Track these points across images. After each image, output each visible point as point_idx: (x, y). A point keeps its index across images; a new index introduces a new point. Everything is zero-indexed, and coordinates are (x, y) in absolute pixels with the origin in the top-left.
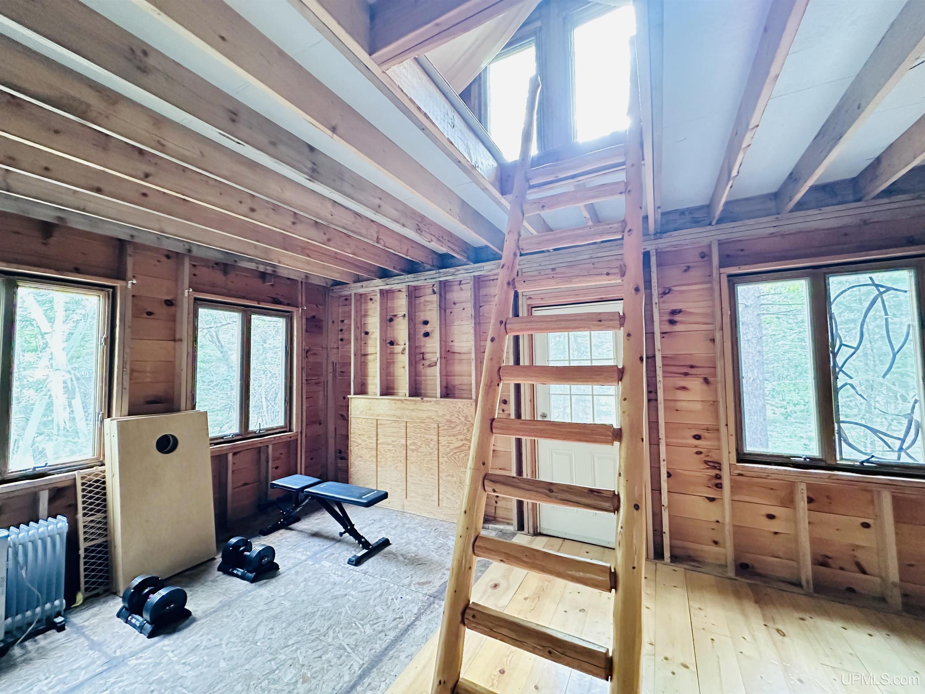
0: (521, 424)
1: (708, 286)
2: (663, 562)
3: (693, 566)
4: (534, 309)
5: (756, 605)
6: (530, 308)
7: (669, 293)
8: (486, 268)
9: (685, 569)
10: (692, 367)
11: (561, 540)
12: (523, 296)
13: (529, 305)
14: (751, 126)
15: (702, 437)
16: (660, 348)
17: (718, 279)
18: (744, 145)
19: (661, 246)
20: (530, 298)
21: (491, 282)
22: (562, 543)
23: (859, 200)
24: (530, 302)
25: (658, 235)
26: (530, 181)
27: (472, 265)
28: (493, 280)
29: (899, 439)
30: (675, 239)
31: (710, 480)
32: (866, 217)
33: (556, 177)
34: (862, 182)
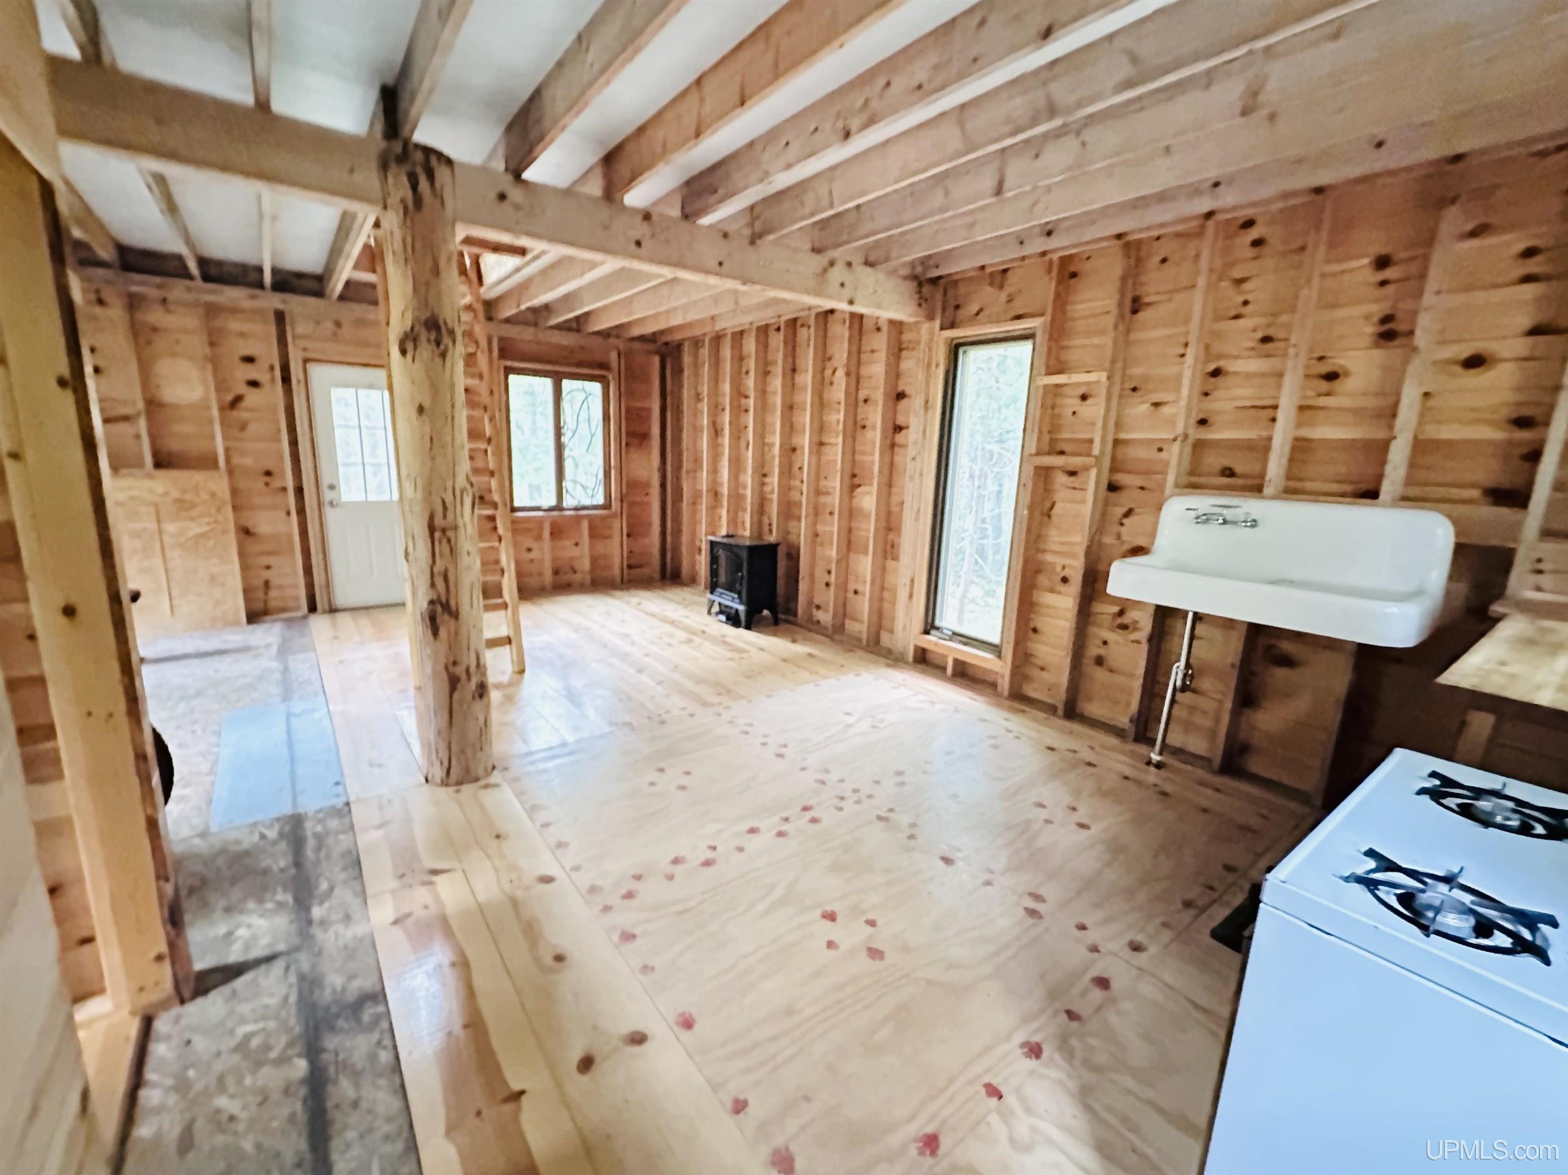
4: (308, 363)
6: (305, 362)
12: (295, 344)
13: (303, 357)
20: (306, 349)
23: (580, 332)
24: (304, 353)
29: (590, 489)
32: (583, 345)
34: (581, 320)
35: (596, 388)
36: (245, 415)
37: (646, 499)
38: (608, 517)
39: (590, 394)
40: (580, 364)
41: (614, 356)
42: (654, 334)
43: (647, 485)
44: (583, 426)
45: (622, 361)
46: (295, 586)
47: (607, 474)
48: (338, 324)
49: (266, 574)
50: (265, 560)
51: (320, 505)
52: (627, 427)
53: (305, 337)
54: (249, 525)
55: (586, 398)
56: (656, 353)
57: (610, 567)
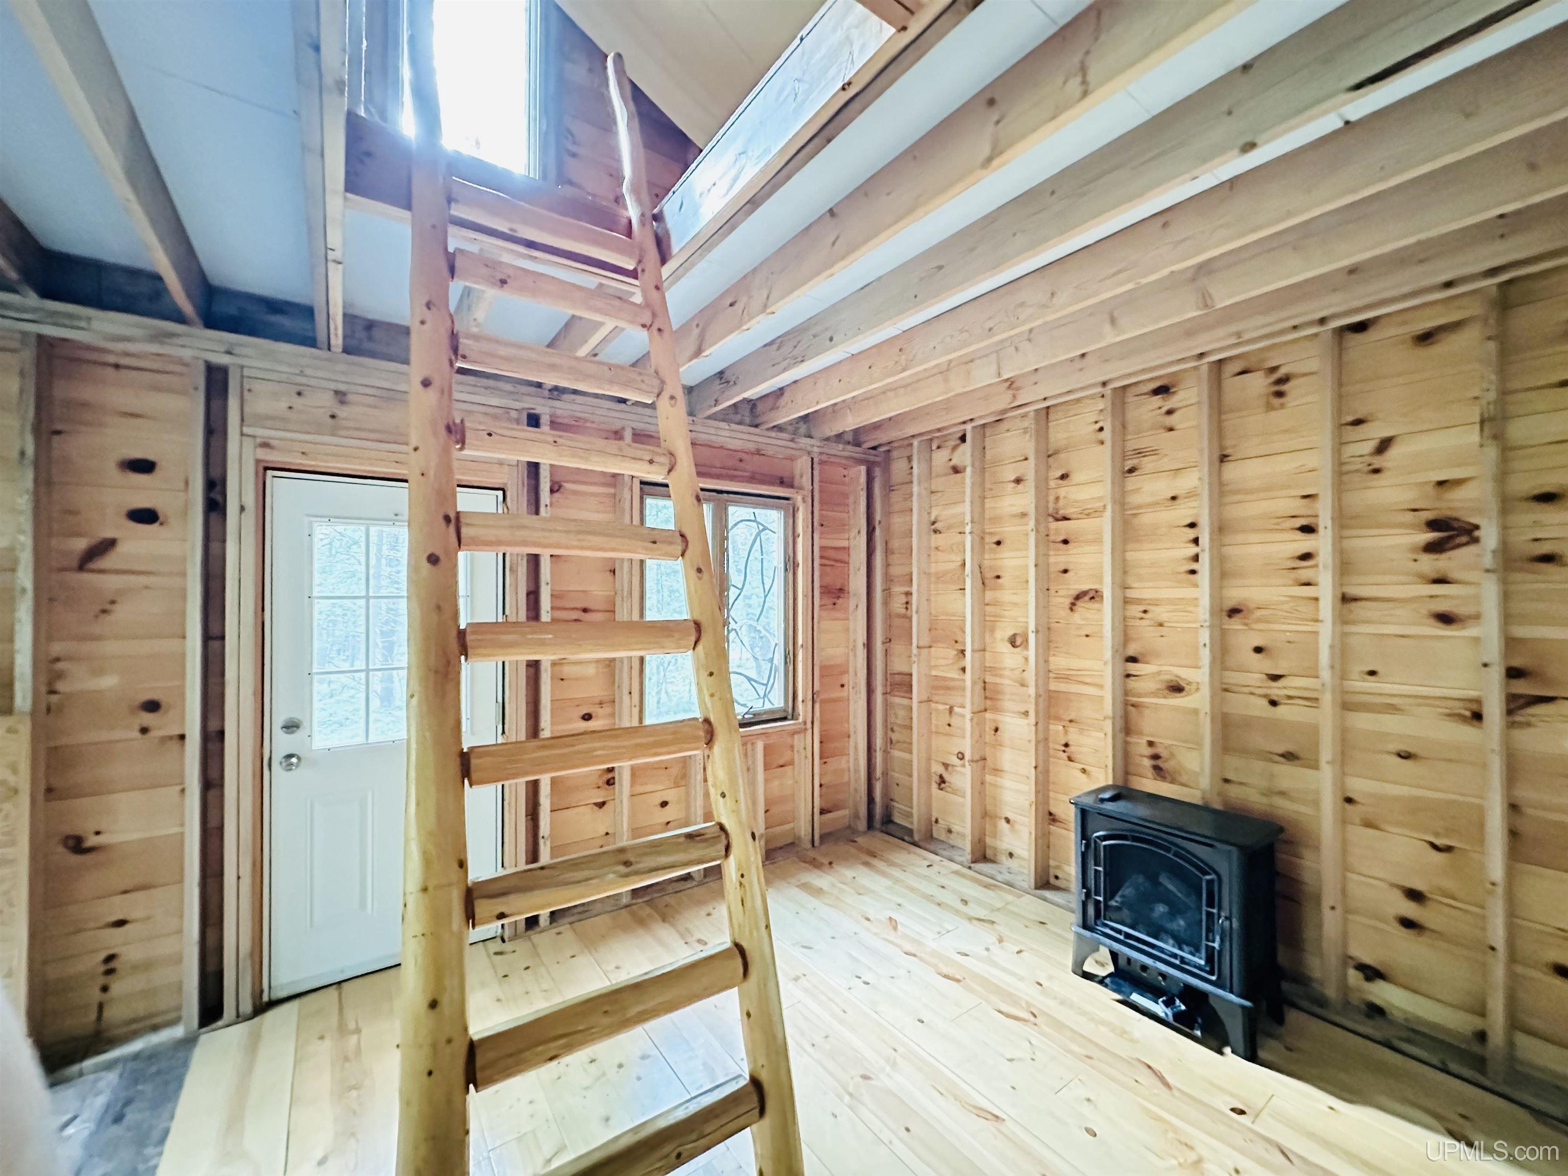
0: (544, 747)
1: (612, 491)
2: (538, 929)
3: (579, 913)
4: (270, 473)
5: (666, 925)
6: (261, 470)
7: (558, 490)
8: (95, 325)
9: (570, 923)
10: (585, 610)
11: (333, 992)
12: (242, 434)
13: (258, 462)
14: (768, 311)
15: (594, 715)
16: (549, 580)
17: (630, 484)
18: (745, 327)
19: (559, 412)
20: (265, 445)
21: (110, 371)
22: (340, 994)
23: (756, 426)
24: (263, 454)
25: (556, 393)
26: (453, 205)
27: (32, 299)
28: (117, 366)
29: (763, 684)
30: (578, 408)
31: (600, 776)
32: (761, 446)
33: (511, 230)
34: (760, 407)
35: (773, 518)
36: (111, 582)
37: (844, 693)
38: (793, 733)
39: (765, 528)
40: (753, 478)
41: (802, 465)
42: (856, 432)
43: (843, 670)
44: (754, 579)
45: (816, 473)
46: (177, 959)
47: (790, 658)
48: (341, 396)
49: (114, 940)
50: (118, 908)
51: (262, 765)
52: (821, 576)
53: (264, 420)
54: (84, 827)
55: (758, 534)
56: (860, 462)
57: (792, 817)
